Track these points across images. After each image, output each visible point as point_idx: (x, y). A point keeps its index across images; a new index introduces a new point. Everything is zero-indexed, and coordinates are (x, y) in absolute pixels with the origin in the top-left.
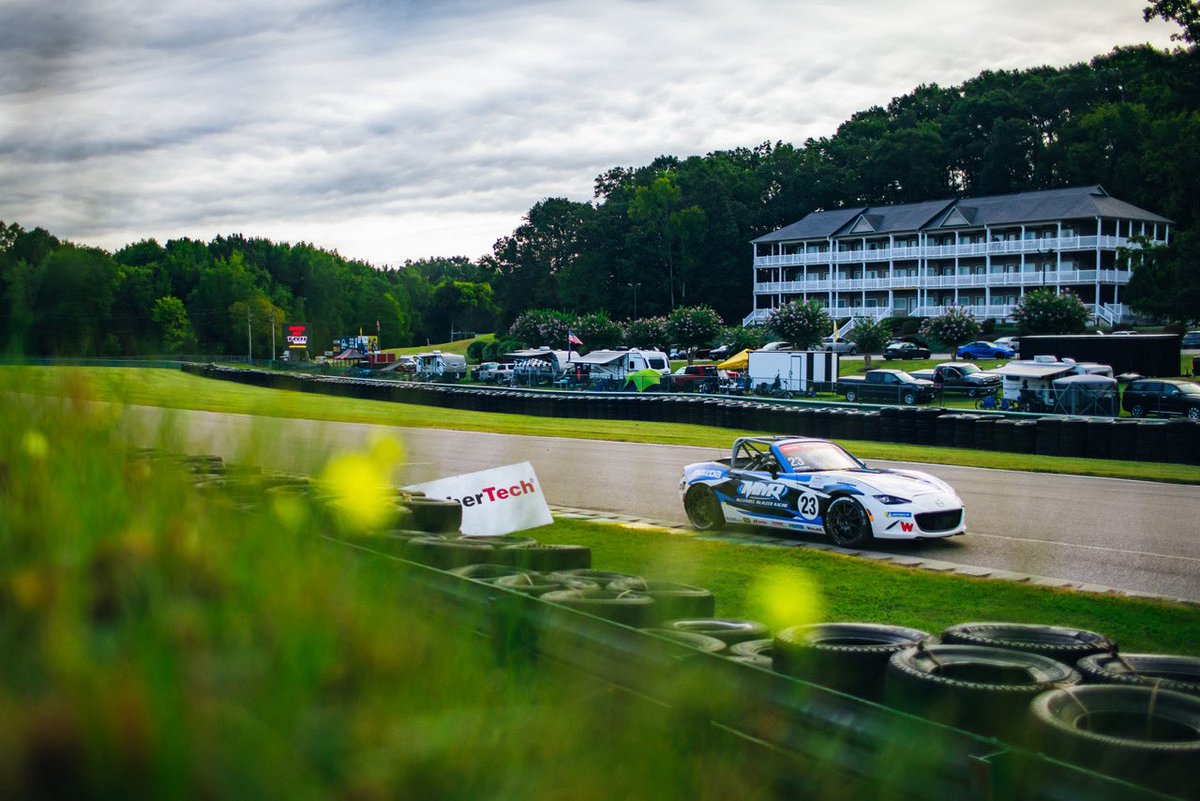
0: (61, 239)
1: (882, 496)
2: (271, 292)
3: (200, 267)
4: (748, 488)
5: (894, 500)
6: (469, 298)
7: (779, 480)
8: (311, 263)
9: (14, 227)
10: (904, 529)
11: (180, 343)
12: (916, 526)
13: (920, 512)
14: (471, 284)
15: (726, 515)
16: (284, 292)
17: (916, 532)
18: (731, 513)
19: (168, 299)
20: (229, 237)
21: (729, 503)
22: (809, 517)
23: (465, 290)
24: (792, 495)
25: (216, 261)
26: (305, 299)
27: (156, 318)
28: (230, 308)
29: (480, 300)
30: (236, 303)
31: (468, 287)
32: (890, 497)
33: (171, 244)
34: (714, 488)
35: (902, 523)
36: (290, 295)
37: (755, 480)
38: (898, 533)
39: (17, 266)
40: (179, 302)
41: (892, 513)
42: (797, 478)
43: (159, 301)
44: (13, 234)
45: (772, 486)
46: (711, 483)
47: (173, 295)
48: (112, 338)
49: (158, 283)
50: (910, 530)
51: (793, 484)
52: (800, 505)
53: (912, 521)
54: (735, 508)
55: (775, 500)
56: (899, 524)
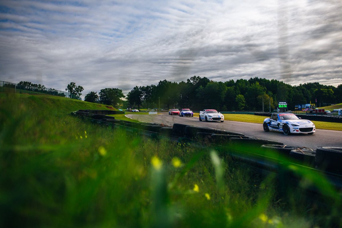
0: (210, 80)
1: (293, 125)
2: (267, 93)
3: (247, 87)
4: (272, 123)
5: (296, 125)
6: (326, 93)
7: (277, 121)
8: (277, 85)
9: (198, 77)
11: (243, 107)
14: (326, 89)
15: (269, 128)
16: (270, 93)
17: (299, 132)
18: (270, 128)
19: (240, 95)
20: (254, 78)
21: (269, 126)
22: (281, 129)
23: (325, 91)
24: (279, 124)
25: (252, 85)
26: (276, 95)
27: (237, 101)
28: (257, 97)
29: (329, 94)
30: (259, 96)
31: (325, 90)
32: (295, 125)
33: (238, 81)
34: (267, 123)
35: (296, 130)
36: (272, 94)
37: (273, 121)
38: (295, 132)
39: (200, 87)
40: (243, 96)
41: (294, 128)
42: (280, 121)
43: (237, 96)
44: (198, 79)
45: (276, 123)
46: (267, 122)
47: (241, 94)
48: (225, 106)
49: (237, 91)
51: (279, 122)
52: (280, 126)
54: (270, 127)
55: (276, 125)
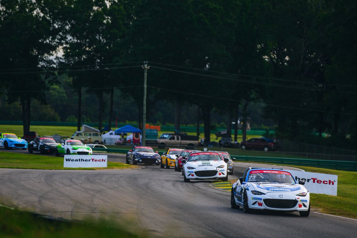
1: (255, 191)
5: (258, 193)
10: (259, 206)
12: (264, 204)
13: (266, 198)
17: (264, 207)
24: (242, 191)
35: (258, 203)
38: (257, 206)
41: (254, 198)
50: (261, 206)
53: (262, 202)
54: (236, 198)
56: (257, 203)
